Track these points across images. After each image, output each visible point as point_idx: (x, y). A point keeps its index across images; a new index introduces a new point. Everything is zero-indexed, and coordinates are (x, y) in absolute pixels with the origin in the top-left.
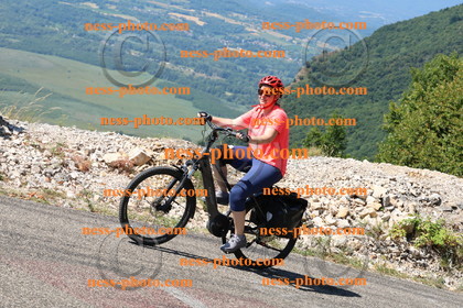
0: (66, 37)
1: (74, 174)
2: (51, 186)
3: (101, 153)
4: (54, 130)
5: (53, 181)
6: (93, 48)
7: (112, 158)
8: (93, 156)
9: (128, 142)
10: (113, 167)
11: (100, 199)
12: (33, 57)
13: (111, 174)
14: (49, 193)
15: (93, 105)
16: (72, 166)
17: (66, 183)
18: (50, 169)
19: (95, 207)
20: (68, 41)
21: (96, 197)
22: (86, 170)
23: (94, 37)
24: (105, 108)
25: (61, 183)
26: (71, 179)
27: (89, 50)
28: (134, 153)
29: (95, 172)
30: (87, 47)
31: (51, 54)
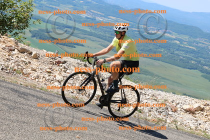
0: (166, 54)
1: (170, 113)
2: (161, 117)
3: (181, 104)
4: (163, 93)
5: (162, 115)
6: (176, 59)
7: (186, 107)
8: (179, 106)
9: (193, 101)
10: (187, 111)
11: (181, 124)
12: (152, 61)
13: (185, 114)
14: (160, 120)
15: (174, 82)
16: (169, 109)
17: (166, 116)
18: (161, 110)
19: (178, 127)
20: (166, 56)
21: (179, 123)
22: (175, 111)
23: (177, 54)
24: (179, 84)
25: (165, 116)
26: (169, 115)
27: (175, 60)
28: (196, 106)
29: (179, 112)
30: (173, 58)
31: (159, 60)
